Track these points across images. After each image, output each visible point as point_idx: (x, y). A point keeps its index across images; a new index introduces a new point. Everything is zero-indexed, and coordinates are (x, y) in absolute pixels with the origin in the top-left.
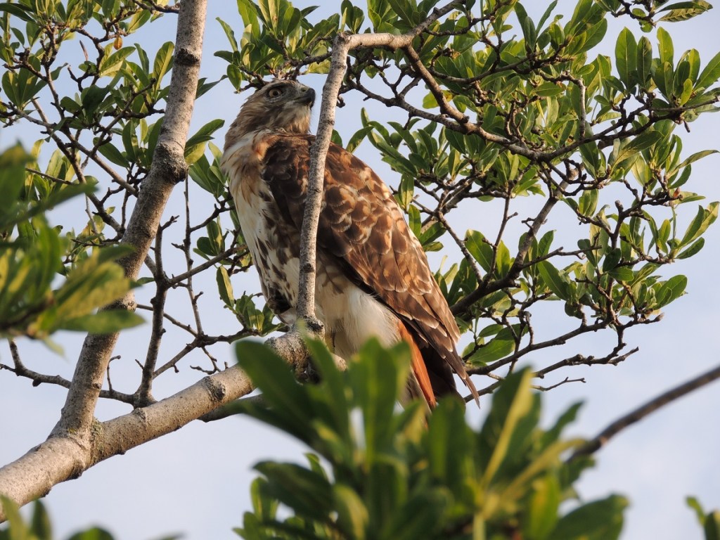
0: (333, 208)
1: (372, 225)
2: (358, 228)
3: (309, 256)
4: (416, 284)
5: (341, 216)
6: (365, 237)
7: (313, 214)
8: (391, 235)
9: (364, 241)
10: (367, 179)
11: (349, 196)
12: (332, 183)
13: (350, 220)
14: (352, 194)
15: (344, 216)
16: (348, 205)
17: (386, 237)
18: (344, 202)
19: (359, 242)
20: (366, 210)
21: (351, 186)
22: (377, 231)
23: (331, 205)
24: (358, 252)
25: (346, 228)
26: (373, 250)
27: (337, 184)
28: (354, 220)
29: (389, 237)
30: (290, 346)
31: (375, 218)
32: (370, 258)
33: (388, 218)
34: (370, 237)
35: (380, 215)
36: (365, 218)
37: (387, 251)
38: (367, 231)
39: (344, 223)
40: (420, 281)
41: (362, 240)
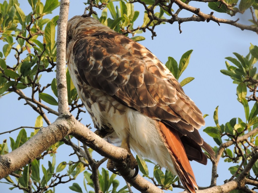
0: (106, 69)
1: (130, 73)
2: (121, 77)
3: (60, 79)
4: (163, 100)
5: (111, 72)
6: (126, 80)
7: (61, 56)
8: (143, 76)
9: (126, 83)
10: (130, 49)
11: (116, 60)
12: (106, 55)
13: (116, 73)
14: (118, 59)
15: (113, 72)
16: (115, 65)
17: (140, 78)
18: (112, 64)
19: (123, 84)
20: (126, 65)
21: (118, 54)
22: (134, 76)
23: (105, 67)
24: (123, 90)
25: (115, 78)
26: (132, 87)
27: (109, 55)
28: (119, 73)
29: (142, 77)
30: (51, 130)
31: (132, 68)
32: (130, 91)
33: (142, 67)
34: (129, 80)
35: (136, 66)
36: (125, 70)
37: (141, 86)
38: (127, 77)
39: (114, 75)
40: (166, 98)
41: (124, 83)
